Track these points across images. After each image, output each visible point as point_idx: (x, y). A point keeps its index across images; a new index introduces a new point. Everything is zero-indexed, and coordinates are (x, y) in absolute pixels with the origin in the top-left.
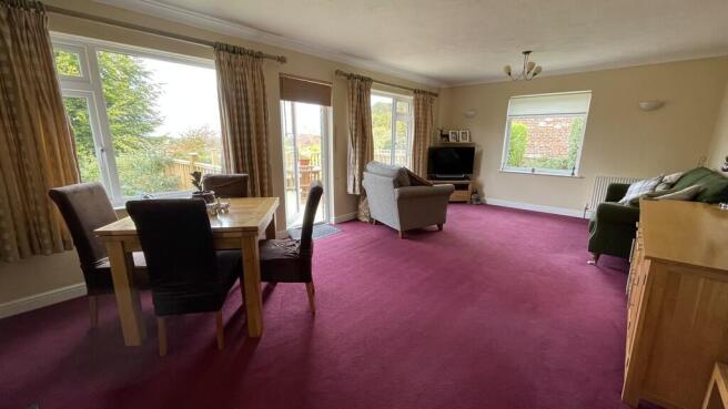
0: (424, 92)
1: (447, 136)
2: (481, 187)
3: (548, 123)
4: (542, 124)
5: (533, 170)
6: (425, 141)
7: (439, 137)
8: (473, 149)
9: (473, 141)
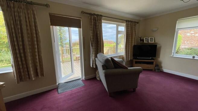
0: (131, 22)
1: (143, 40)
2: (161, 63)
3: (191, 34)
4: (188, 34)
5: (194, 57)
6: (132, 42)
7: (139, 41)
8: (156, 46)
9: (156, 42)
